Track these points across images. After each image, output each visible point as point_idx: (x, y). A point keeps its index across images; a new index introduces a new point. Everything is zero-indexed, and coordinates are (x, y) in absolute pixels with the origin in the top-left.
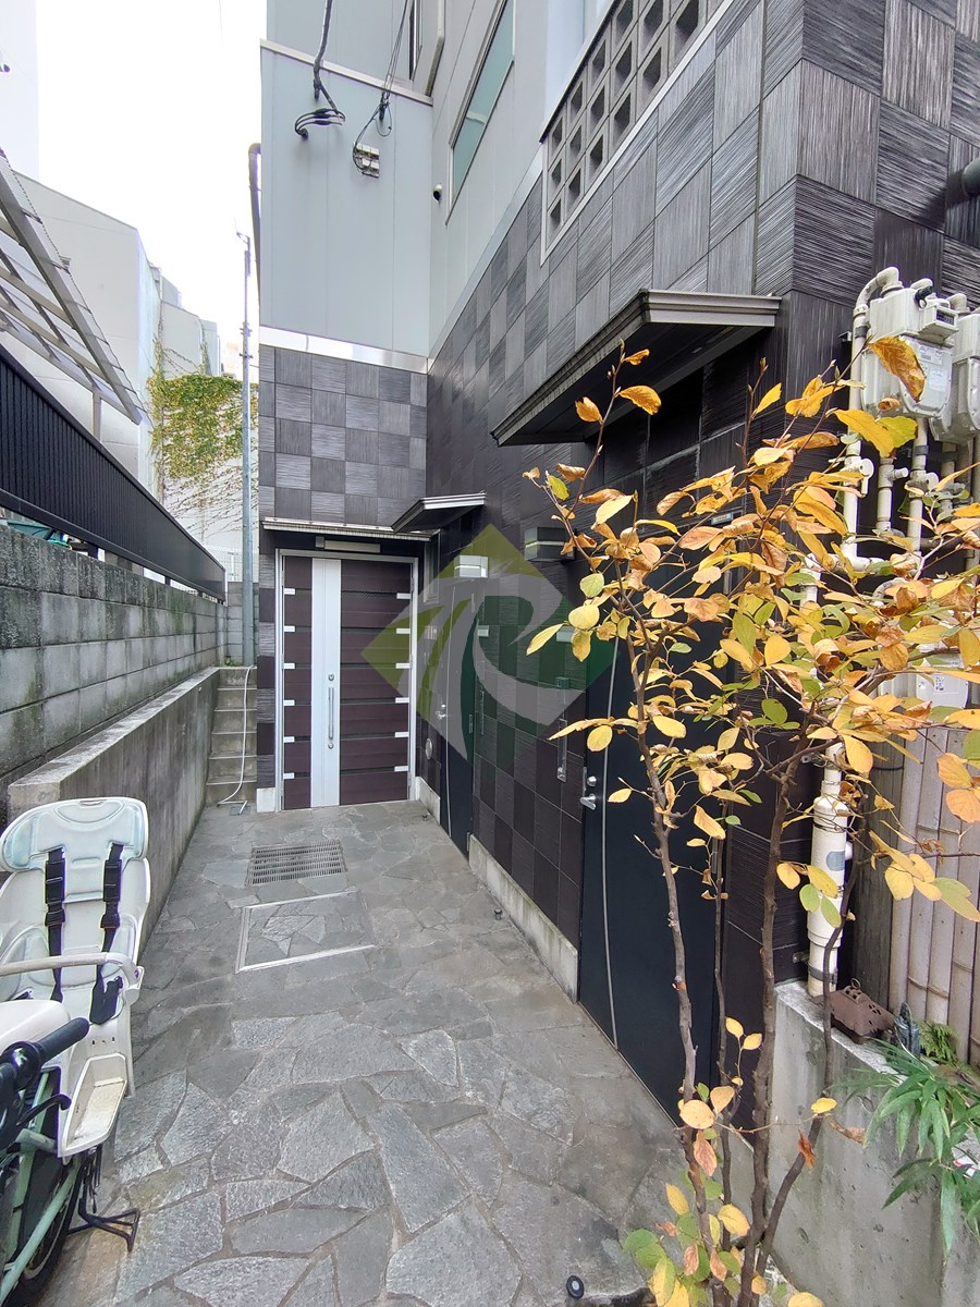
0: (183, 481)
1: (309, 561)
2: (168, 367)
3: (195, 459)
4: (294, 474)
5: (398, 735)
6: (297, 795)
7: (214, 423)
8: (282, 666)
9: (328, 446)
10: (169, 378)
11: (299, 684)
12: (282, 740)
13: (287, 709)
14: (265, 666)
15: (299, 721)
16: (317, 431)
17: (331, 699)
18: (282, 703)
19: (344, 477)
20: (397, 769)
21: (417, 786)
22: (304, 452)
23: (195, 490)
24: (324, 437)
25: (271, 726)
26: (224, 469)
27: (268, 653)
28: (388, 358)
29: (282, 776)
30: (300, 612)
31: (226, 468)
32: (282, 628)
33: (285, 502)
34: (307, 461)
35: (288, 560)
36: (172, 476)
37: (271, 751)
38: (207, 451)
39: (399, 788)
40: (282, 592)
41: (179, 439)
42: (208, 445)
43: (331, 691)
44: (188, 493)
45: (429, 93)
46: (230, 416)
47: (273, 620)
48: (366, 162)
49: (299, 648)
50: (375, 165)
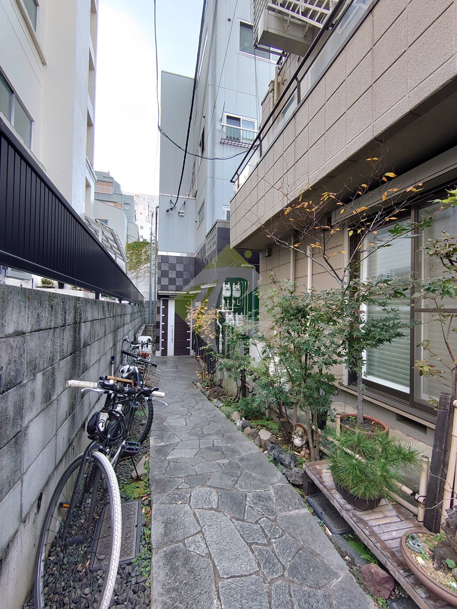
0: (132, 271)
1: (168, 300)
2: (129, 240)
3: (135, 265)
4: (165, 281)
5: (188, 340)
6: (164, 353)
7: (141, 254)
8: (162, 324)
9: (172, 275)
10: (129, 243)
11: (165, 328)
12: (161, 340)
13: (162, 333)
14: (158, 323)
15: (165, 336)
16: (170, 272)
17: (172, 331)
18: (161, 332)
19: (175, 281)
20: (187, 348)
21: (192, 352)
22: (167, 276)
23: (135, 274)
24: (171, 273)
25: (159, 337)
26: (143, 267)
27: (158, 321)
28: (188, 255)
29: (161, 348)
30: (166, 312)
31: (144, 267)
32: (162, 315)
33: (164, 288)
34: (168, 278)
35: (163, 300)
36: (129, 270)
37: (159, 343)
38: (139, 263)
39: (188, 352)
40: (162, 307)
41: (131, 260)
42: (139, 261)
43: (172, 329)
44: (133, 275)
45: (195, 197)
46: (145, 252)
47: (160, 313)
48: (181, 214)
49: (165, 319)
50: (183, 215)
